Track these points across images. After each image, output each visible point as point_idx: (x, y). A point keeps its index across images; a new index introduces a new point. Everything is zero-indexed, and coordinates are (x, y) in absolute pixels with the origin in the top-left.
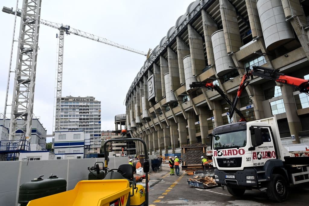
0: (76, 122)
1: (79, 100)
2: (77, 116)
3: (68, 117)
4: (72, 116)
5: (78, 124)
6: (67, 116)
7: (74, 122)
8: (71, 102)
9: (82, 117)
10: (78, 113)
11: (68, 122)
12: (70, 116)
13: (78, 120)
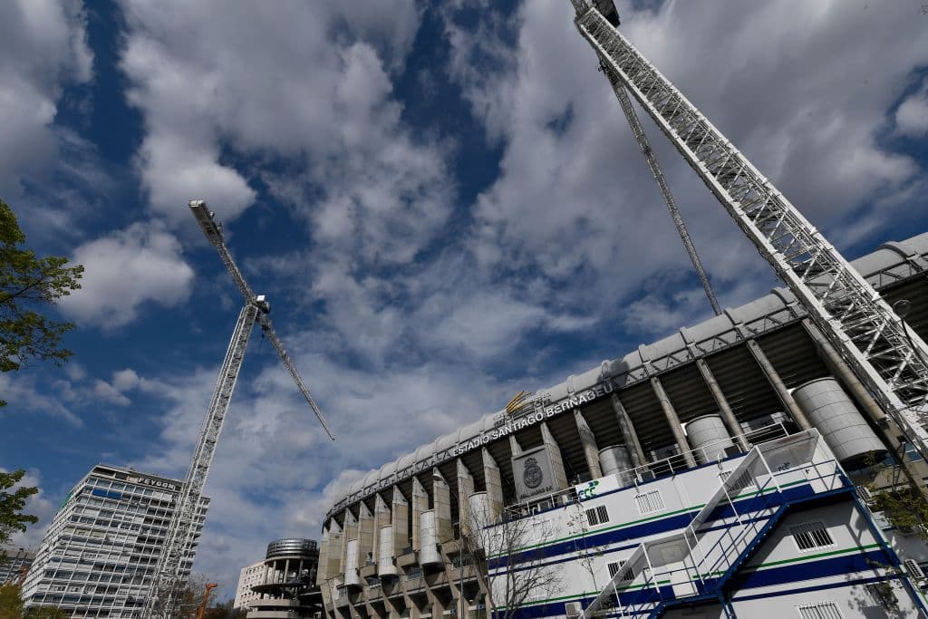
0: (127, 546)
1: (155, 485)
2: (135, 527)
3: (108, 528)
4: (119, 526)
5: (131, 551)
6: (106, 523)
7: (120, 545)
8: (130, 486)
9: (148, 534)
10: (141, 521)
11: (99, 542)
12: (115, 525)
13: (134, 541)
